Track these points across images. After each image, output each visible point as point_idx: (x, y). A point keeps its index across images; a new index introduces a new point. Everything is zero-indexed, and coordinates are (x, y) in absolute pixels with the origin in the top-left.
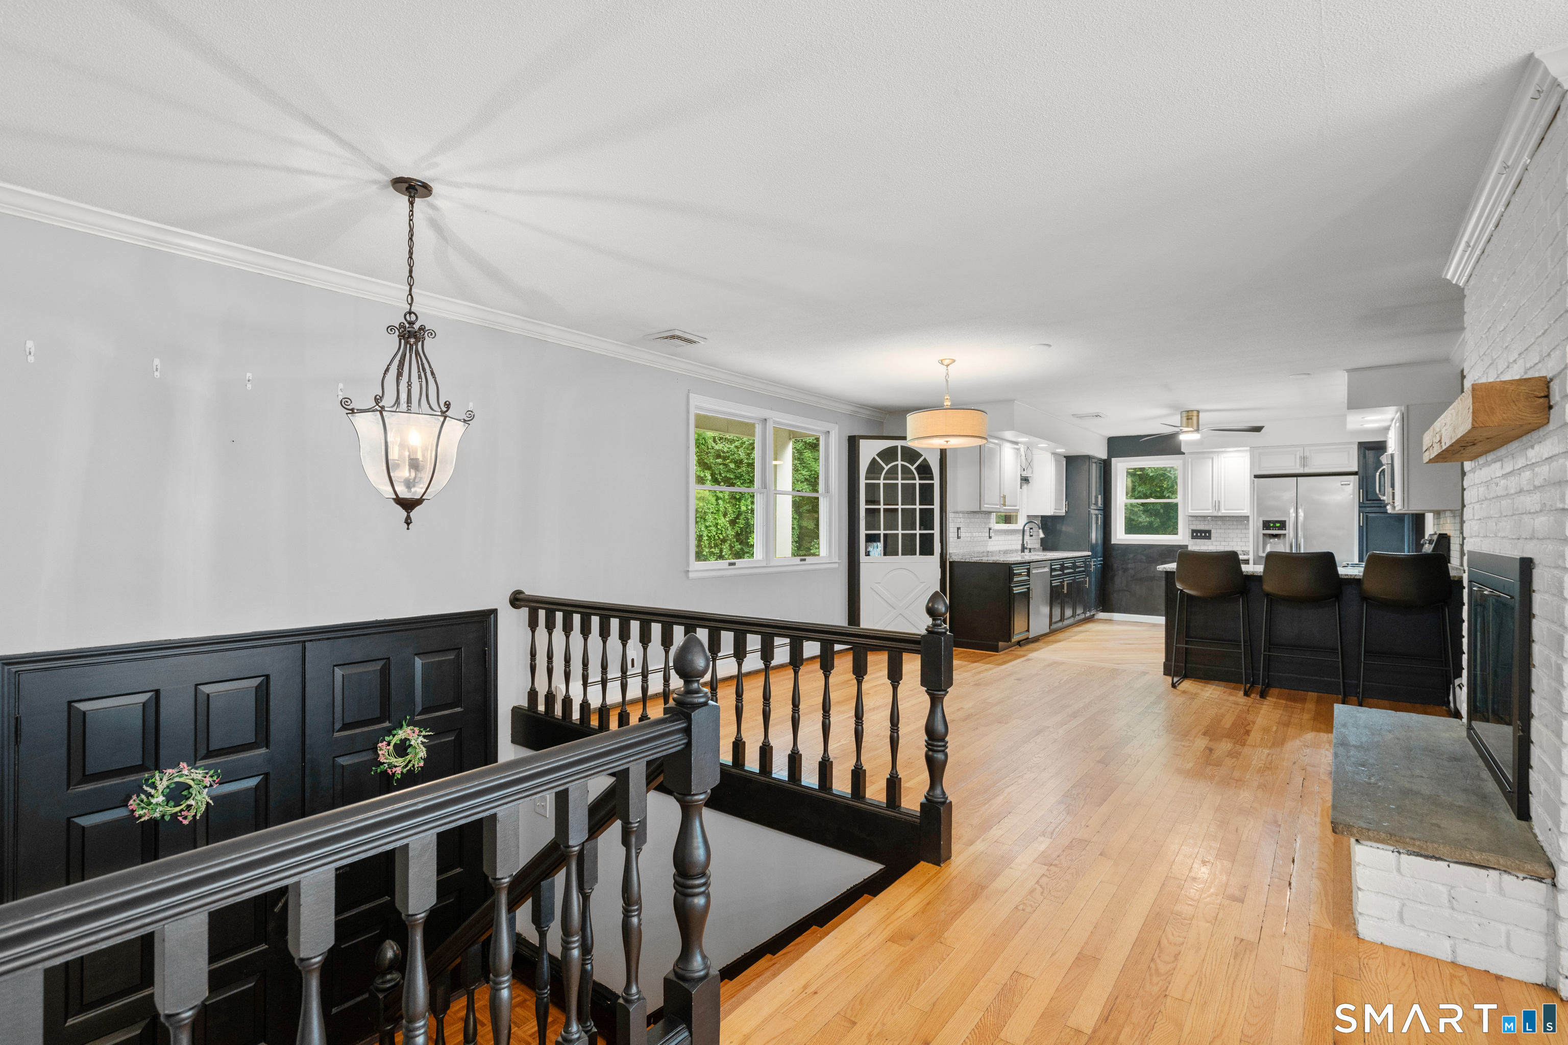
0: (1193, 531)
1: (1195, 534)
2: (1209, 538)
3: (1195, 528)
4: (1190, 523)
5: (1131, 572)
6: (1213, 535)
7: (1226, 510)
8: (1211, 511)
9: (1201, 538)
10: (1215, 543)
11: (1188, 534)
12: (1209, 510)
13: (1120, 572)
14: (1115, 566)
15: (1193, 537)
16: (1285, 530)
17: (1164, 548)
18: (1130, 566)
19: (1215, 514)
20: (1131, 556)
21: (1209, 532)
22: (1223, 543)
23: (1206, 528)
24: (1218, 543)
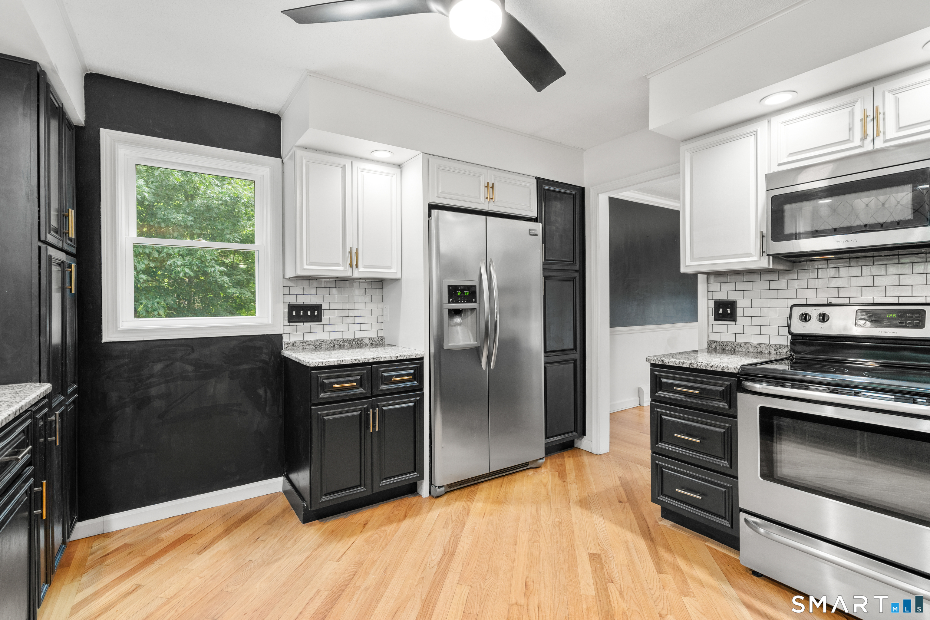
0: (292, 308)
1: (294, 313)
2: (318, 319)
3: (293, 300)
4: (286, 292)
5: (159, 404)
6: (325, 313)
7: (364, 267)
8: (341, 268)
9: (305, 319)
10: (327, 328)
11: (282, 312)
12: (338, 265)
13: (128, 410)
14: (114, 396)
15: (291, 319)
16: (475, 302)
17: (234, 343)
18: (153, 391)
19: (348, 274)
20: (158, 367)
21: (318, 307)
22: (340, 328)
23: (314, 300)
24: (332, 328)
